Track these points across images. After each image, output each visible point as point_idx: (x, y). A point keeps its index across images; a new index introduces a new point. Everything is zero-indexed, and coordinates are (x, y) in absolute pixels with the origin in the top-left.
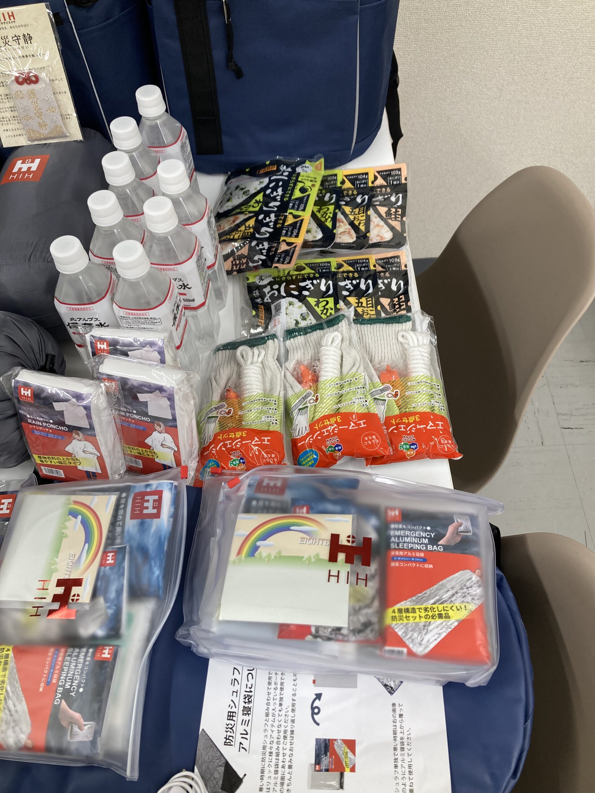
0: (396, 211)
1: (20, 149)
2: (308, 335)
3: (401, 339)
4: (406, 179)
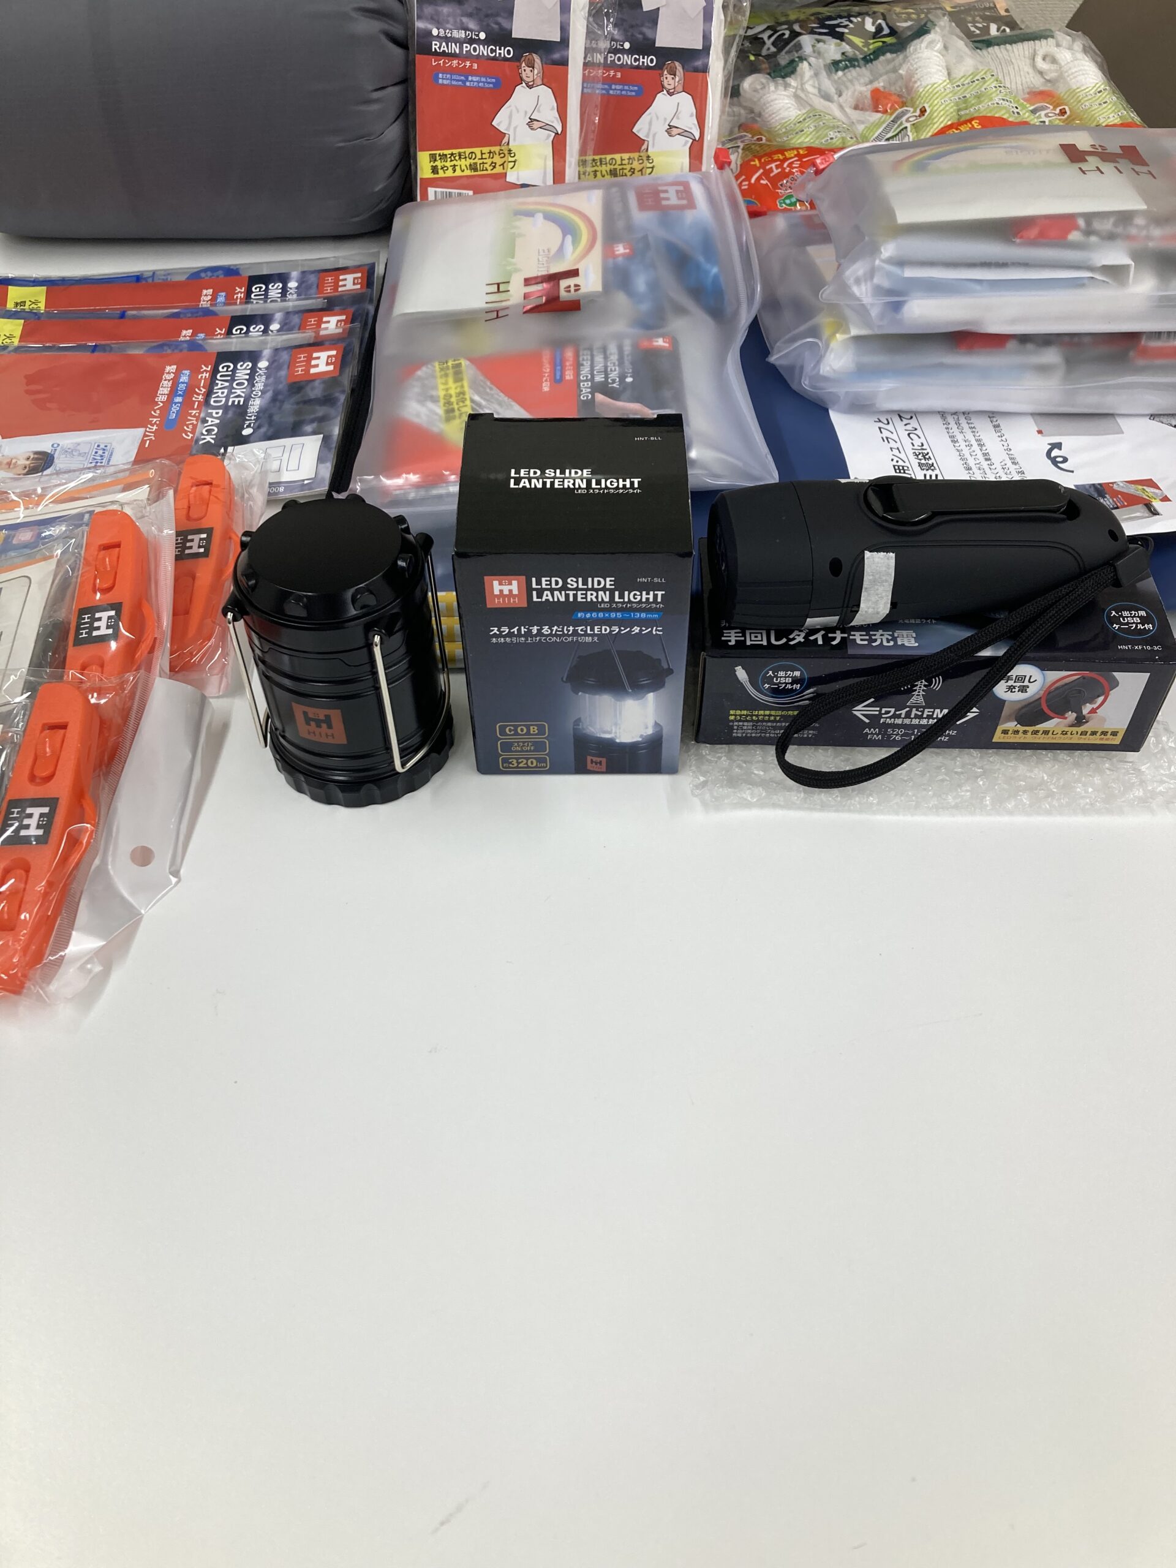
3: (1041, 64)
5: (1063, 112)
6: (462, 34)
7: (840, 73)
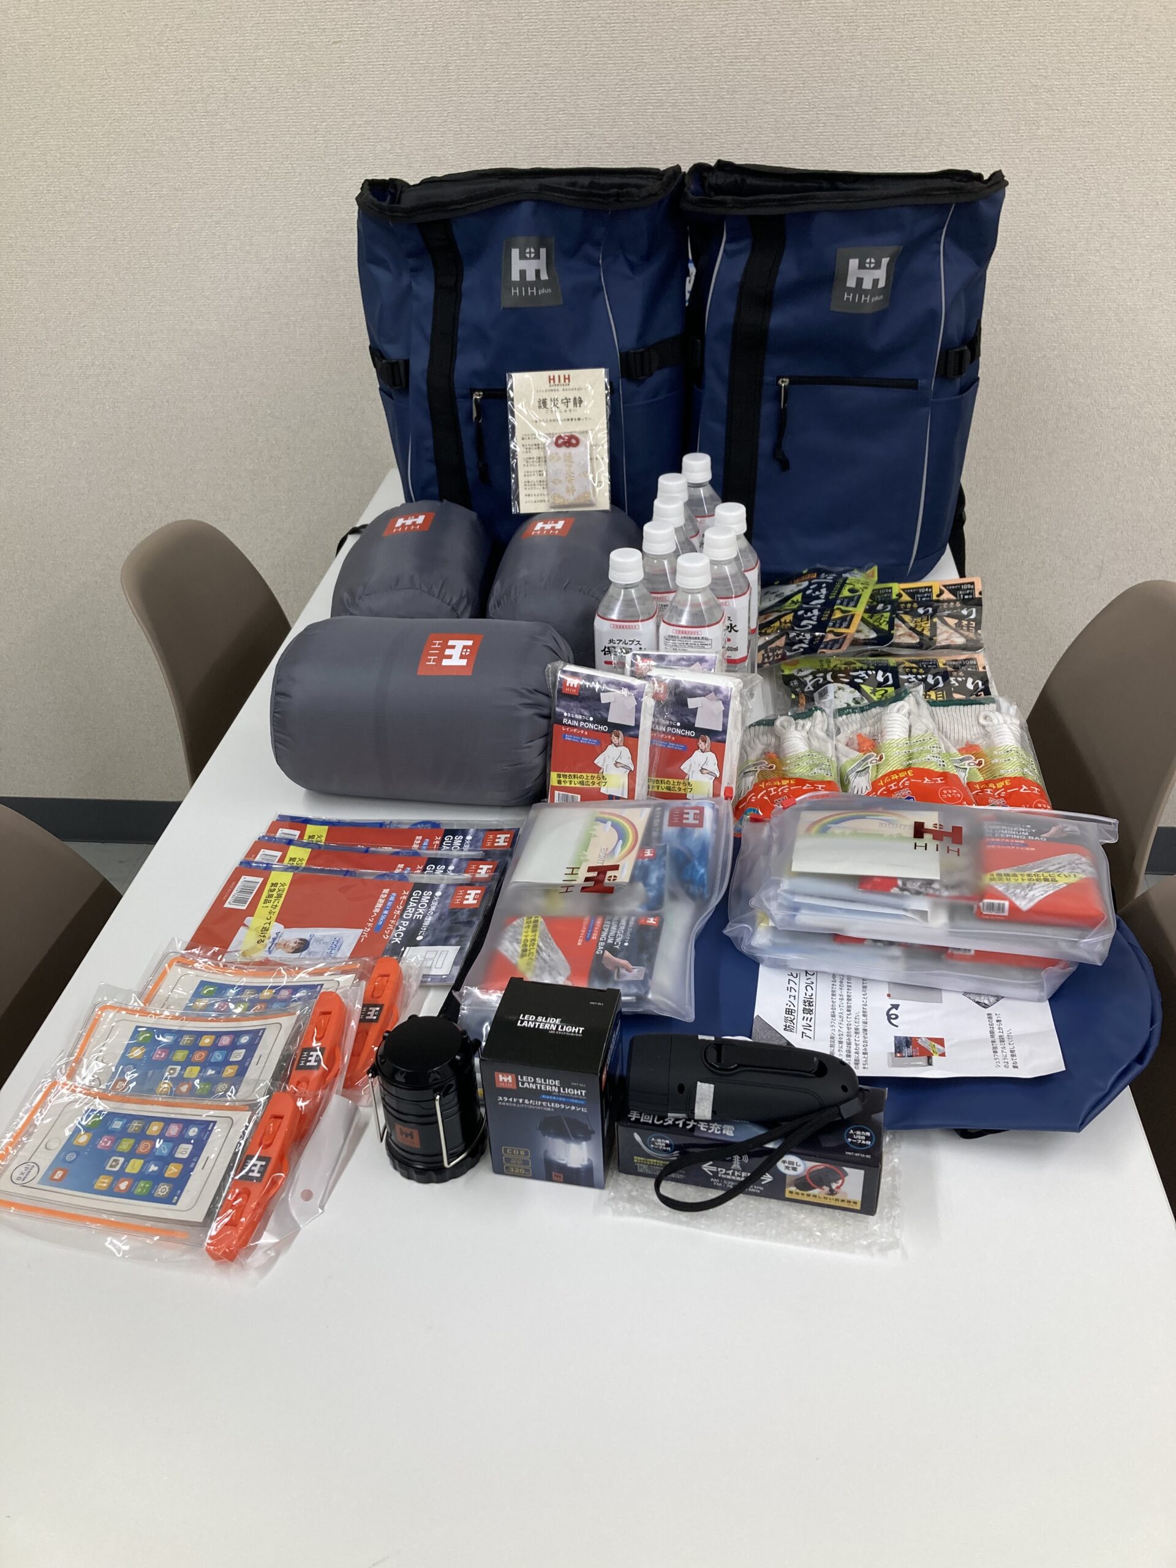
0: (969, 624)
2: (865, 713)
3: (982, 721)
4: (980, 593)
5: (980, 764)
6: (580, 717)
7: (844, 717)
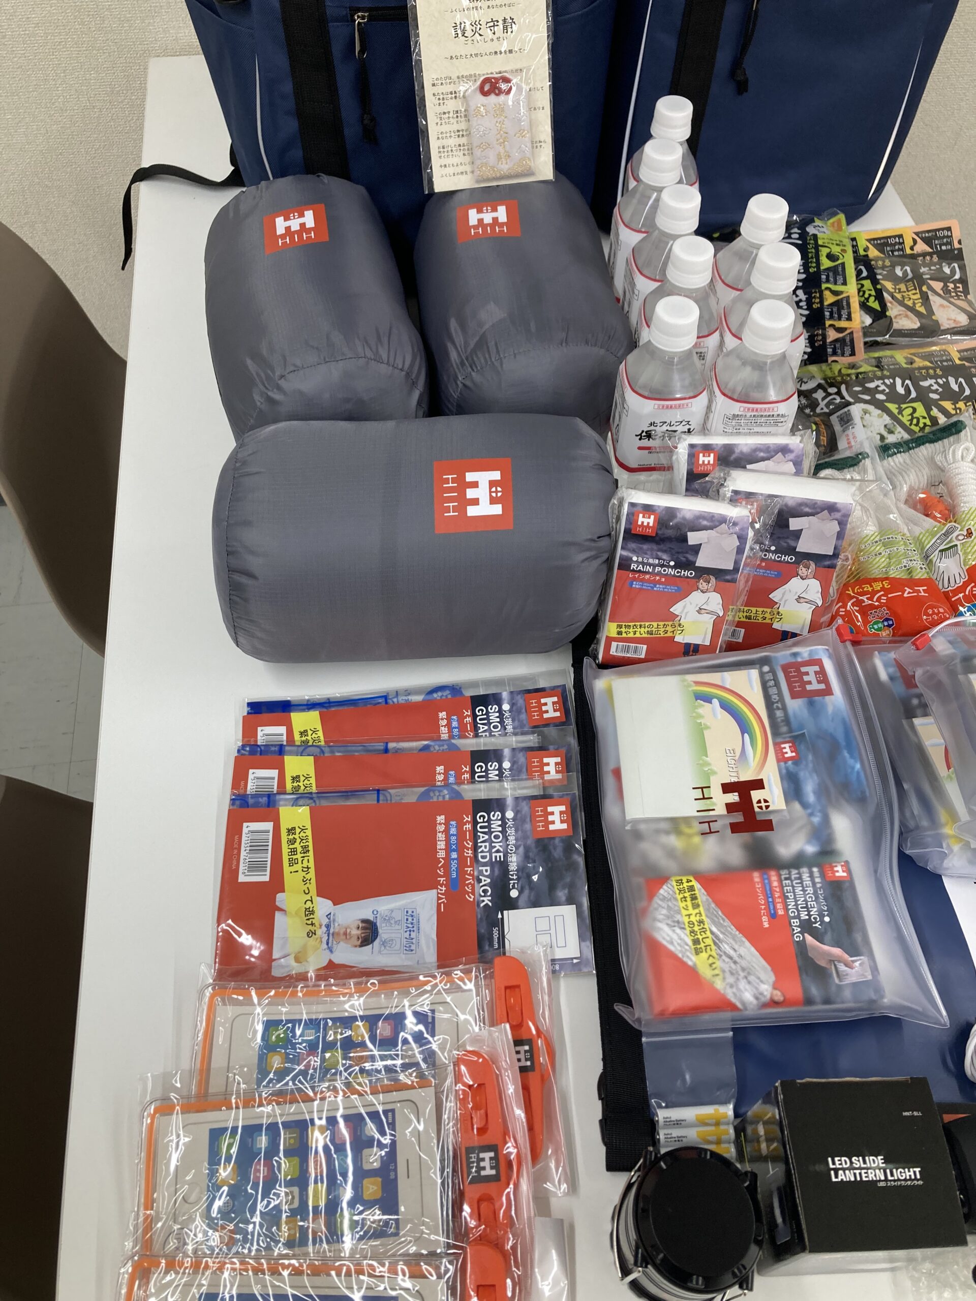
0: (956, 287)
1: (460, 194)
4: (960, 242)
6: (657, 561)
7: (890, 460)
